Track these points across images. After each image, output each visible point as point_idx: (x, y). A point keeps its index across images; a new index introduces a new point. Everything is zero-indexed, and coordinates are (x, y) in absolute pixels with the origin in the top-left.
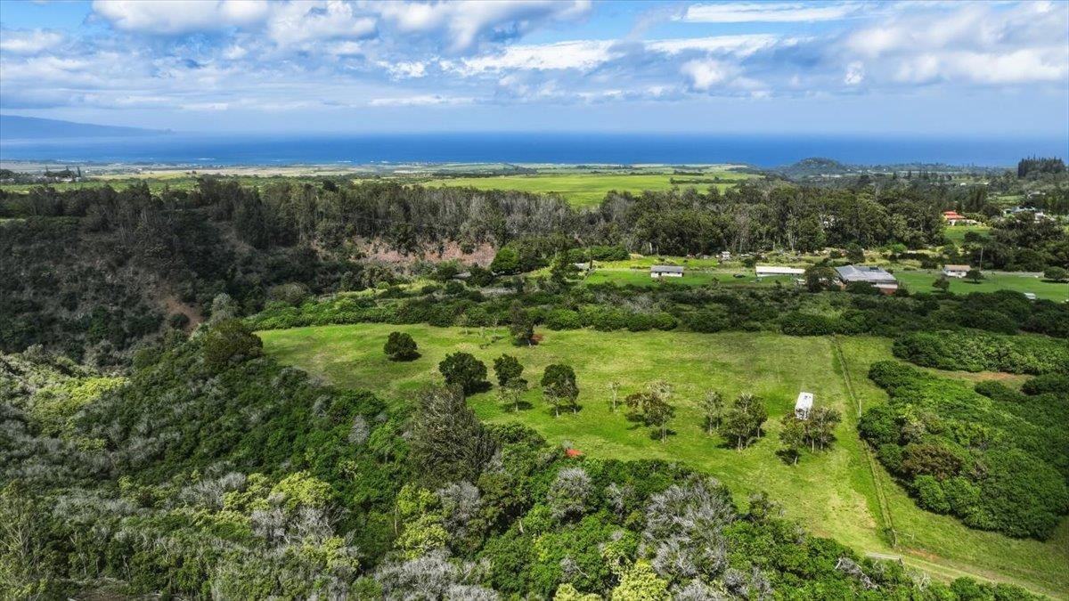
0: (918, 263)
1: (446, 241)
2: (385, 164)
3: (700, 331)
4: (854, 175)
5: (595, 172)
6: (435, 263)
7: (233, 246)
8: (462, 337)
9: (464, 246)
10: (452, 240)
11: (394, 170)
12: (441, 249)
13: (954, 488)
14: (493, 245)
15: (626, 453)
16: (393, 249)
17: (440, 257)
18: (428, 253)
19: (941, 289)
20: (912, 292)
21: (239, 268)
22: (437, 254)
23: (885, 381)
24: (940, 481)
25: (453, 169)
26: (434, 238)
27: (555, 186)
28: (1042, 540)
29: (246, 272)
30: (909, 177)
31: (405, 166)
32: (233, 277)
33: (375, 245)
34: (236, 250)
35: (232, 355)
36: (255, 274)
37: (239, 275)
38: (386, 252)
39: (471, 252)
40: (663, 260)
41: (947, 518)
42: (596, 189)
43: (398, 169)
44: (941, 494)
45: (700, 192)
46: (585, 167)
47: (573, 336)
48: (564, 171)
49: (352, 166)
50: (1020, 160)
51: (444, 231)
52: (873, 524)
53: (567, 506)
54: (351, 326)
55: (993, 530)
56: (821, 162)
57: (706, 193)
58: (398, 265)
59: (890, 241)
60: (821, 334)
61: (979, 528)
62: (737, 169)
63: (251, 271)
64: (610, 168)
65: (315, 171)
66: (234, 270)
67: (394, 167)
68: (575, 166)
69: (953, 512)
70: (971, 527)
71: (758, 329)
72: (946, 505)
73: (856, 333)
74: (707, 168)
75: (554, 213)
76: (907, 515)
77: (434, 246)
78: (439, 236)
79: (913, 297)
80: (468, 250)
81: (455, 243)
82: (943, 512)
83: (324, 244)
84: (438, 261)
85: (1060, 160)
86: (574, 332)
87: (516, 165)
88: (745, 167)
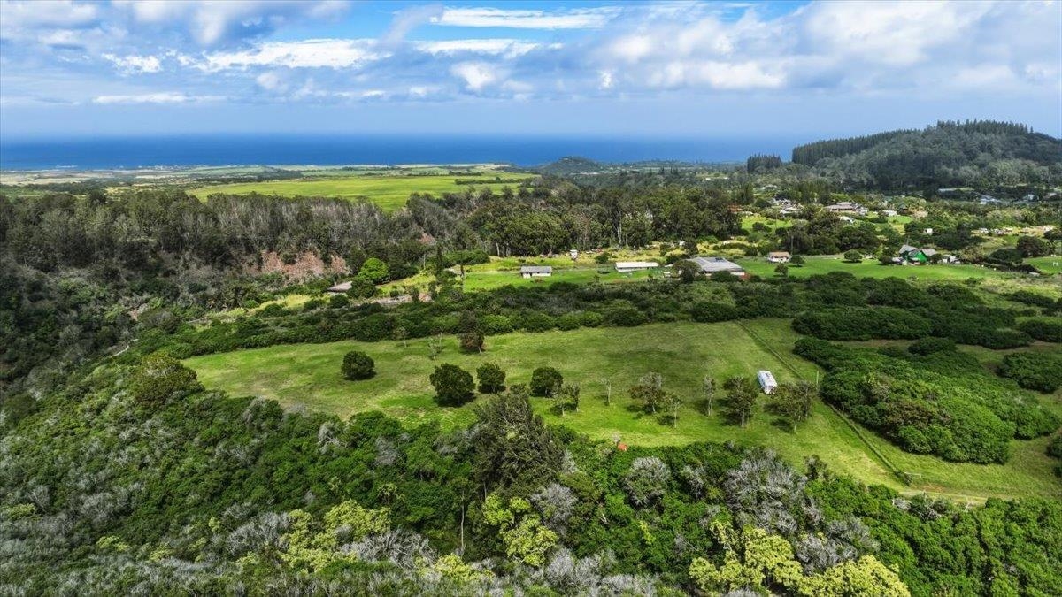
0: (741, 252)
1: (264, 252)
2: (122, 169)
3: (625, 325)
4: (607, 172)
5: (370, 174)
6: (254, 276)
7: (14, 271)
8: (400, 350)
9: (286, 257)
10: (271, 251)
11: (136, 175)
12: (260, 261)
13: (933, 433)
14: (315, 254)
15: (649, 440)
16: (207, 263)
17: (259, 269)
18: (245, 266)
19: (782, 274)
20: (763, 279)
21: (26, 296)
22: (255, 266)
23: (812, 354)
24: (921, 429)
25: (205, 173)
26: (250, 250)
27: (342, 190)
28: (1002, 463)
29: (34, 300)
30: (662, 173)
31: (146, 171)
32: (19, 305)
33: (185, 261)
34: (18, 274)
35: (171, 391)
36: (47, 301)
37: (26, 303)
38: (199, 267)
39: (294, 262)
40: (524, 261)
41: (929, 457)
42: (386, 192)
43: (140, 174)
44: (924, 439)
45: (495, 193)
46: (352, 169)
47: (513, 339)
48: (332, 174)
49: (80, 171)
50: (748, 157)
51: (261, 242)
52: (883, 471)
53: (650, 492)
54: (265, 349)
55: (967, 461)
56: (577, 161)
57: (500, 193)
58: (215, 281)
59: (703, 234)
60: (728, 320)
61: (958, 461)
62: (503, 168)
63: (41, 298)
64: (376, 169)
65: (35, 178)
66: (20, 298)
67: (134, 172)
68: (341, 167)
69: (935, 453)
70: (950, 460)
71: (673, 320)
72: (928, 448)
73: (754, 316)
74: (473, 167)
75: (370, 218)
76: (902, 460)
77: (251, 259)
78: (256, 247)
79: (764, 282)
80: (290, 261)
81: (274, 253)
82: (925, 453)
83: (124, 262)
84: (258, 274)
85: (779, 158)
86: (508, 336)
87: (276, 167)
88: (507, 166)
